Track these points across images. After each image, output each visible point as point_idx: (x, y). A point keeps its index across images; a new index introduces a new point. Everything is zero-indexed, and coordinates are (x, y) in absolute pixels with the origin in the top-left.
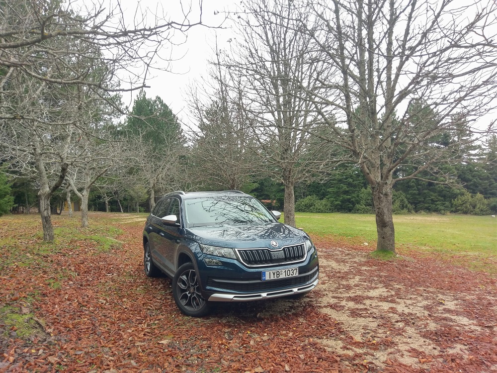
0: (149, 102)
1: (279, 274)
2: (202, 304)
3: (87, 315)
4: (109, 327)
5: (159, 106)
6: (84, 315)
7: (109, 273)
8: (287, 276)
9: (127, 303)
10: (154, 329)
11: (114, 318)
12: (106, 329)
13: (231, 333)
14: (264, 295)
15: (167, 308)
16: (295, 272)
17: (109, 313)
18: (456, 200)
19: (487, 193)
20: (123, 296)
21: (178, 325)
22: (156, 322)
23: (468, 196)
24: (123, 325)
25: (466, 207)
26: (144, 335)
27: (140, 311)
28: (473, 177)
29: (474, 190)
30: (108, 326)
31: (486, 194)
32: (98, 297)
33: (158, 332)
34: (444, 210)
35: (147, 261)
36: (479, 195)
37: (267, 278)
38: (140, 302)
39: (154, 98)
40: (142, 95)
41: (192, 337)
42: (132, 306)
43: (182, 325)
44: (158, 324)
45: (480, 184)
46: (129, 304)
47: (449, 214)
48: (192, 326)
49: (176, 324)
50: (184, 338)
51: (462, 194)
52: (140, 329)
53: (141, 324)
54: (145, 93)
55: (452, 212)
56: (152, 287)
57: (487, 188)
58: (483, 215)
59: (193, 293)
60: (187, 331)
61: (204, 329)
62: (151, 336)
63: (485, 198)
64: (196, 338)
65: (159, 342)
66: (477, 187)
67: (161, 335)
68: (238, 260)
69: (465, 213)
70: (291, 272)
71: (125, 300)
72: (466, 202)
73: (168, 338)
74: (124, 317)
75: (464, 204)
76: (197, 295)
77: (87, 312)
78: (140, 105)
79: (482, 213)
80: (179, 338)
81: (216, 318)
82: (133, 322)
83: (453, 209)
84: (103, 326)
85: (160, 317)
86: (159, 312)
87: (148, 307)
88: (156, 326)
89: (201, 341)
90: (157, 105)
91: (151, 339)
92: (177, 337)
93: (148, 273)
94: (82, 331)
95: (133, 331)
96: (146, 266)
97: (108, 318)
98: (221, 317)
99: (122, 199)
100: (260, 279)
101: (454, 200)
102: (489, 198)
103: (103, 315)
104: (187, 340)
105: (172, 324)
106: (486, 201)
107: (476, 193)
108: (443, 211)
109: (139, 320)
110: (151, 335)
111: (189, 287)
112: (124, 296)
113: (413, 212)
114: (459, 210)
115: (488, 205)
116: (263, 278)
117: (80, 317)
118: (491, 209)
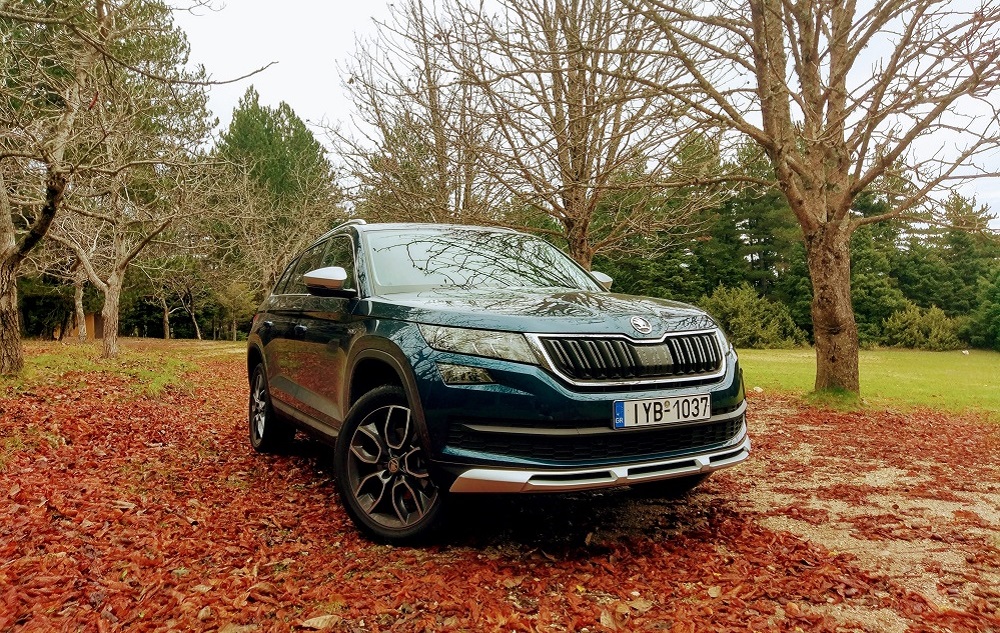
0: (265, 115)
1: (660, 412)
2: (425, 506)
3: (70, 541)
4: (135, 578)
5: (287, 123)
6: (59, 541)
7: (154, 442)
8: (682, 419)
9: (199, 511)
10: (282, 581)
11: (155, 548)
12: (126, 585)
13: (526, 592)
14: (620, 472)
15: (316, 524)
16: (702, 406)
17: (141, 537)
18: (890, 319)
19: (950, 306)
20: (188, 493)
21: (354, 569)
22: (287, 561)
23: (913, 311)
24: (183, 571)
25: (911, 335)
26: (251, 600)
27: (238, 531)
28: (922, 273)
29: (924, 301)
30: (132, 573)
31: (948, 308)
32: (115, 493)
33: (296, 591)
34: (867, 340)
35: (257, 412)
36: (935, 311)
37: (629, 421)
38: (237, 508)
39: (275, 107)
40: (251, 100)
41: (405, 605)
42: (214, 518)
43: (367, 570)
44: (294, 566)
45: (937, 289)
46: (206, 513)
47: (876, 346)
48: (400, 571)
49: (349, 565)
50: (379, 608)
51: (903, 309)
52: (238, 582)
53: (240, 568)
54: (258, 96)
55: (882, 344)
56: (271, 474)
57: (949, 296)
58: (945, 350)
59: (398, 475)
60: (388, 586)
61: (440, 581)
62: (273, 605)
63: (948, 316)
64: (419, 607)
65: (299, 622)
66: (929, 294)
67: (305, 599)
68: (542, 366)
69: (910, 346)
70: (692, 407)
71: (193, 501)
72: (910, 324)
73: (329, 608)
74: (188, 547)
75: (906, 327)
76: (410, 479)
77: (70, 534)
78: (246, 120)
79: (943, 346)
80: (365, 607)
81: (467, 549)
82: (214, 561)
83: (886, 338)
84: (117, 574)
85: (298, 547)
86: (293, 533)
87: (262, 521)
88: (287, 574)
89: (439, 618)
90: (283, 121)
91: (273, 615)
92: (357, 604)
93: (258, 442)
94: (37, 591)
95: (214, 589)
96: (254, 425)
97: (136, 549)
98: (481, 547)
99: (200, 312)
100: (608, 423)
101: (887, 320)
102: (954, 315)
103: (122, 542)
104: (393, 615)
105: (336, 567)
106: (949, 323)
107: (929, 307)
108: (864, 343)
109: (232, 555)
110: (273, 601)
111: (385, 458)
112: (190, 495)
113: (806, 343)
114: (897, 340)
115: (954, 330)
116: (617, 421)
117: (42, 547)
118: (960, 339)
